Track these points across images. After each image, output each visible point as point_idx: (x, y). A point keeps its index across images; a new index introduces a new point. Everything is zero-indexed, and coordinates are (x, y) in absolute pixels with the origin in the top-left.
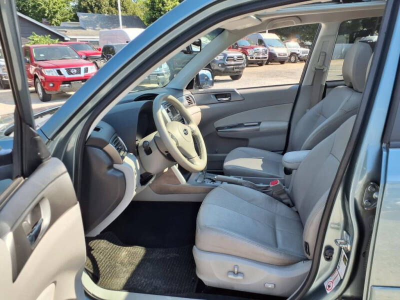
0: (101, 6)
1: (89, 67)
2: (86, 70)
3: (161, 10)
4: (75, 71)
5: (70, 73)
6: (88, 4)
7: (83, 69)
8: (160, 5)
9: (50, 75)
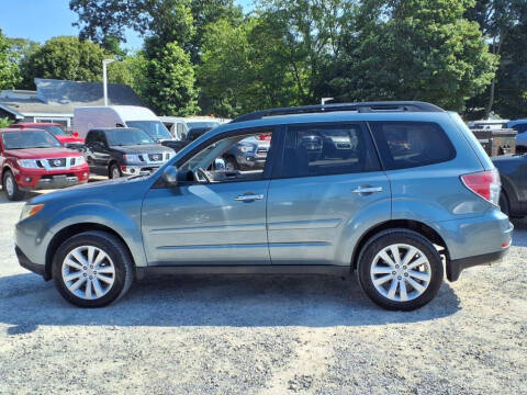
0: (68, 65)
1: (77, 158)
2: (73, 162)
3: (164, 78)
4: (59, 162)
5: (52, 165)
6: (46, 62)
7: (69, 159)
8: (164, 71)
9: (27, 166)
